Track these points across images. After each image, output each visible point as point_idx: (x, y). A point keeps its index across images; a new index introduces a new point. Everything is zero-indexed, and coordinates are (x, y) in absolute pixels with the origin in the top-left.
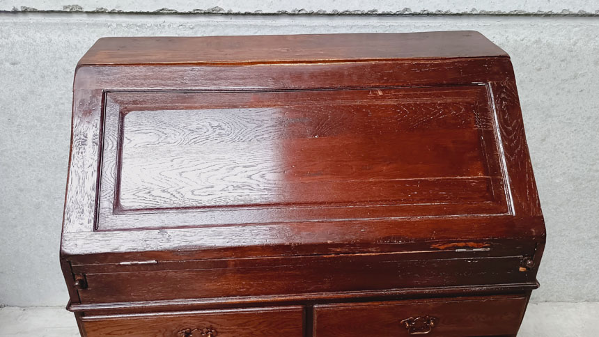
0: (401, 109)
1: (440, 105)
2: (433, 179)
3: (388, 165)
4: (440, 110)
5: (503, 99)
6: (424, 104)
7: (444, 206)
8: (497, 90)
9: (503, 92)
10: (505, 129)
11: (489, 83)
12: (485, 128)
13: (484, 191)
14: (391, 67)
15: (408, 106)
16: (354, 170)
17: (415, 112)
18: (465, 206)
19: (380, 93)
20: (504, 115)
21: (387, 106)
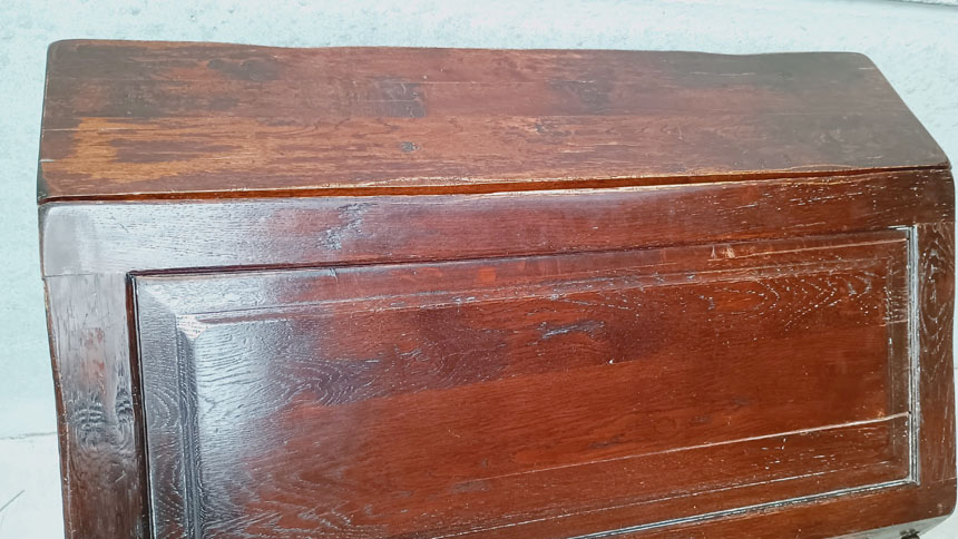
0: (766, 291)
1: (832, 278)
2: (806, 431)
3: (736, 410)
4: (831, 289)
5: (934, 261)
6: (806, 277)
7: (817, 478)
8: (927, 241)
9: (934, 246)
10: (927, 321)
11: (916, 226)
12: (898, 319)
13: (882, 445)
14: (756, 194)
15: (778, 284)
16: (678, 427)
17: (789, 296)
18: (849, 474)
19: (730, 254)
20: (929, 296)
21: (742, 286)
